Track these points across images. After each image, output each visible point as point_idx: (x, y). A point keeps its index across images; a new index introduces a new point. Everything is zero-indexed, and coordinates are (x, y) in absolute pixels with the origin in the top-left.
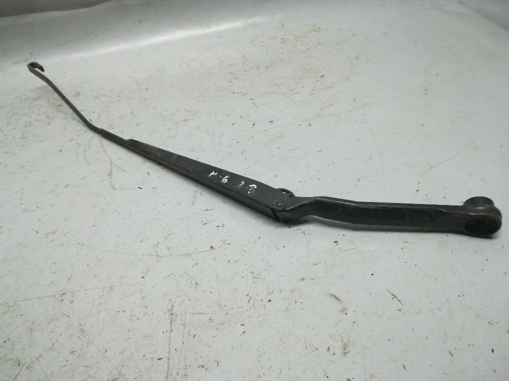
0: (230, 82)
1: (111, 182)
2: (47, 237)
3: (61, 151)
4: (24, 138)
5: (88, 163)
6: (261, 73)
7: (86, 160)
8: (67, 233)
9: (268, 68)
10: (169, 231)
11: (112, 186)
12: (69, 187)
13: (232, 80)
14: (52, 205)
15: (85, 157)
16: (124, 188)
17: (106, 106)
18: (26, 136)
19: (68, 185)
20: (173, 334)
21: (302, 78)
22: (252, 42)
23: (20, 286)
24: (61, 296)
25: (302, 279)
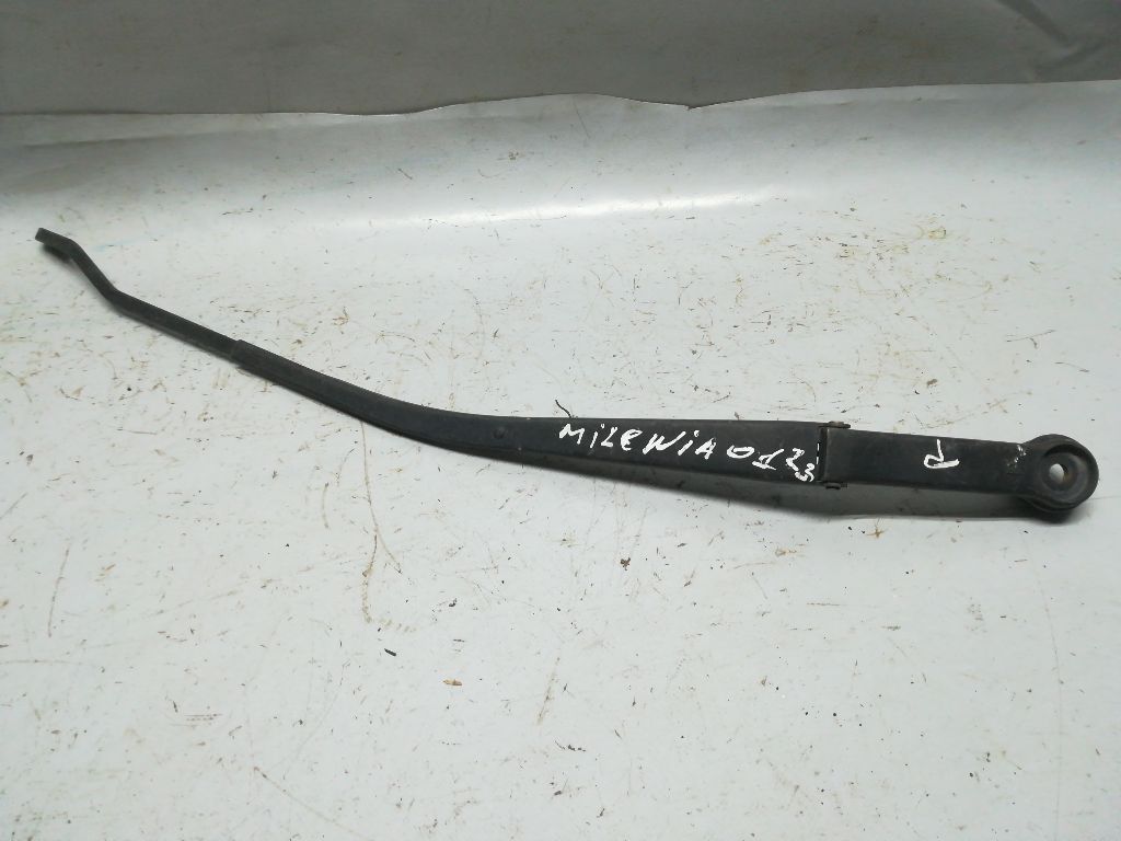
0: (694, 352)
1: (365, 599)
2: (194, 727)
3: (275, 475)
4: (205, 420)
5: (327, 526)
6: (772, 341)
7: (324, 516)
8: (240, 727)
9: (796, 328)
10: (469, 788)
11: (365, 609)
12: (269, 586)
13: (699, 349)
14: (223, 633)
15: (323, 507)
16: (389, 624)
17: (398, 364)
18: (212, 412)
19: (268, 581)
21: (877, 377)
22: (768, 241)
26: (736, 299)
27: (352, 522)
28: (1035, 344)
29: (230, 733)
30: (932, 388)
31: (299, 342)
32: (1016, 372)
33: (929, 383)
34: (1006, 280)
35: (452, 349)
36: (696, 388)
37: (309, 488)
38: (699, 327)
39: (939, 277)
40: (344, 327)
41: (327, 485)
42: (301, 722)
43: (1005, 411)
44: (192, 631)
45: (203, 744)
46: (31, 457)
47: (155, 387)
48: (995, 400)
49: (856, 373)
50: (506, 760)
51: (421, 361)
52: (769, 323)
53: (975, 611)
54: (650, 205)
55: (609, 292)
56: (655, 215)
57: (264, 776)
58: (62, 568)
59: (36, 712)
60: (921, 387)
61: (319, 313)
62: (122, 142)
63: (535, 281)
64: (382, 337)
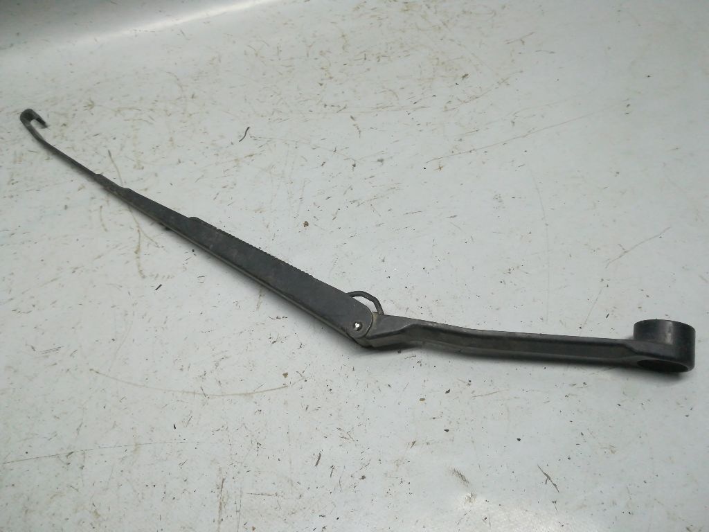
0: (321, 85)
1: (139, 266)
2: (47, 357)
3: (66, 207)
4: (13, 184)
5: (106, 230)
6: (369, 69)
7: (103, 225)
8: (76, 351)
9: (382, 60)
10: (222, 351)
11: (140, 272)
12: (77, 271)
13: (324, 82)
14: (54, 303)
15: (101, 220)
16: (157, 277)
17: (132, 126)
18: (16, 179)
19: (77, 268)
20: (222, 526)
21: (433, 79)
22: (358, 8)
23: (10, 438)
24: (67, 456)
25: (414, 443)
26: (343, 48)
27: (122, 225)
28: (523, 42)
29: (71, 355)
30: (466, 80)
31: (65, 125)
32: (513, 61)
33: (464, 77)
34: (504, 7)
35: (166, 111)
36: (325, 105)
37: (90, 211)
38: (322, 68)
39: (465, 12)
40: (93, 110)
41: (101, 207)
42: (113, 340)
44: (34, 306)
45: (55, 364)
48: (502, 79)
49: (419, 80)
50: (241, 332)
51: (147, 121)
52: (365, 59)
53: (498, 199)
55: (262, 57)
57: (97, 372)
60: (459, 80)
61: (74, 105)
63: (213, 59)
64: (119, 111)
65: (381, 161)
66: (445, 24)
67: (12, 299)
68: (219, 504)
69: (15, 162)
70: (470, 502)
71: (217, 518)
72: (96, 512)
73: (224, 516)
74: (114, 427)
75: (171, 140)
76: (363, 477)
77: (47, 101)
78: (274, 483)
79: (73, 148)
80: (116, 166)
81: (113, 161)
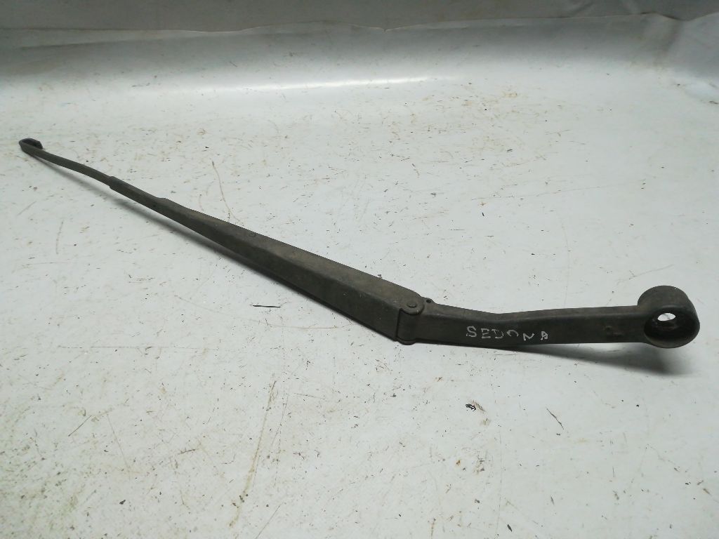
0: (391, 142)
2: (141, 283)
3: (172, 192)
4: (131, 172)
6: (431, 137)
7: (201, 207)
8: (165, 282)
9: (442, 132)
13: (393, 141)
14: (152, 250)
15: (200, 203)
17: (234, 149)
20: (269, 412)
21: (482, 149)
22: (427, 99)
23: (99, 331)
24: (146, 349)
25: (440, 379)
26: (412, 122)
27: (216, 209)
28: (560, 135)
29: (161, 284)
30: (510, 152)
32: (550, 145)
34: (546, 112)
35: (263, 143)
36: (393, 155)
37: (191, 196)
38: (393, 133)
39: (513, 111)
40: (204, 136)
41: (200, 195)
42: (197, 279)
43: (545, 159)
44: (135, 249)
45: (147, 289)
46: (35, 188)
47: (102, 160)
48: (540, 155)
49: (471, 148)
51: (246, 147)
52: (429, 131)
54: (365, 82)
55: (346, 120)
56: (368, 87)
57: (180, 298)
58: (60, 228)
59: (55, 281)
60: (504, 152)
61: (189, 131)
62: (76, 46)
63: (306, 117)
64: (225, 139)
65: (435, 194)
66: (496, 117)
67: (117, 243)
68: (269, 397)
69: (135, 159)
70: (485, 424)
71: (266, 407)
72: (164, 390)
73: (272, 406)
74: (188, 335)
75: (264, 161)
76: (394, 396)
77: (168, 125)
78: (318, 390)
79: (184, 157)
80: (217, 172)
81: (215, 168)
